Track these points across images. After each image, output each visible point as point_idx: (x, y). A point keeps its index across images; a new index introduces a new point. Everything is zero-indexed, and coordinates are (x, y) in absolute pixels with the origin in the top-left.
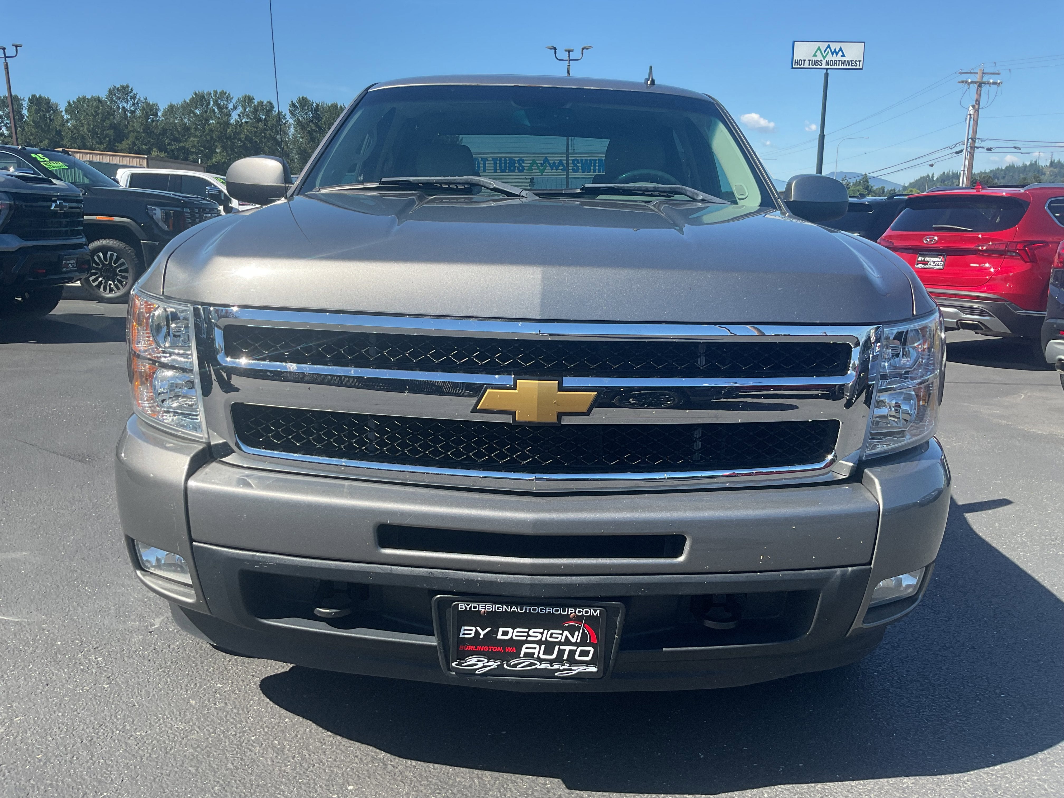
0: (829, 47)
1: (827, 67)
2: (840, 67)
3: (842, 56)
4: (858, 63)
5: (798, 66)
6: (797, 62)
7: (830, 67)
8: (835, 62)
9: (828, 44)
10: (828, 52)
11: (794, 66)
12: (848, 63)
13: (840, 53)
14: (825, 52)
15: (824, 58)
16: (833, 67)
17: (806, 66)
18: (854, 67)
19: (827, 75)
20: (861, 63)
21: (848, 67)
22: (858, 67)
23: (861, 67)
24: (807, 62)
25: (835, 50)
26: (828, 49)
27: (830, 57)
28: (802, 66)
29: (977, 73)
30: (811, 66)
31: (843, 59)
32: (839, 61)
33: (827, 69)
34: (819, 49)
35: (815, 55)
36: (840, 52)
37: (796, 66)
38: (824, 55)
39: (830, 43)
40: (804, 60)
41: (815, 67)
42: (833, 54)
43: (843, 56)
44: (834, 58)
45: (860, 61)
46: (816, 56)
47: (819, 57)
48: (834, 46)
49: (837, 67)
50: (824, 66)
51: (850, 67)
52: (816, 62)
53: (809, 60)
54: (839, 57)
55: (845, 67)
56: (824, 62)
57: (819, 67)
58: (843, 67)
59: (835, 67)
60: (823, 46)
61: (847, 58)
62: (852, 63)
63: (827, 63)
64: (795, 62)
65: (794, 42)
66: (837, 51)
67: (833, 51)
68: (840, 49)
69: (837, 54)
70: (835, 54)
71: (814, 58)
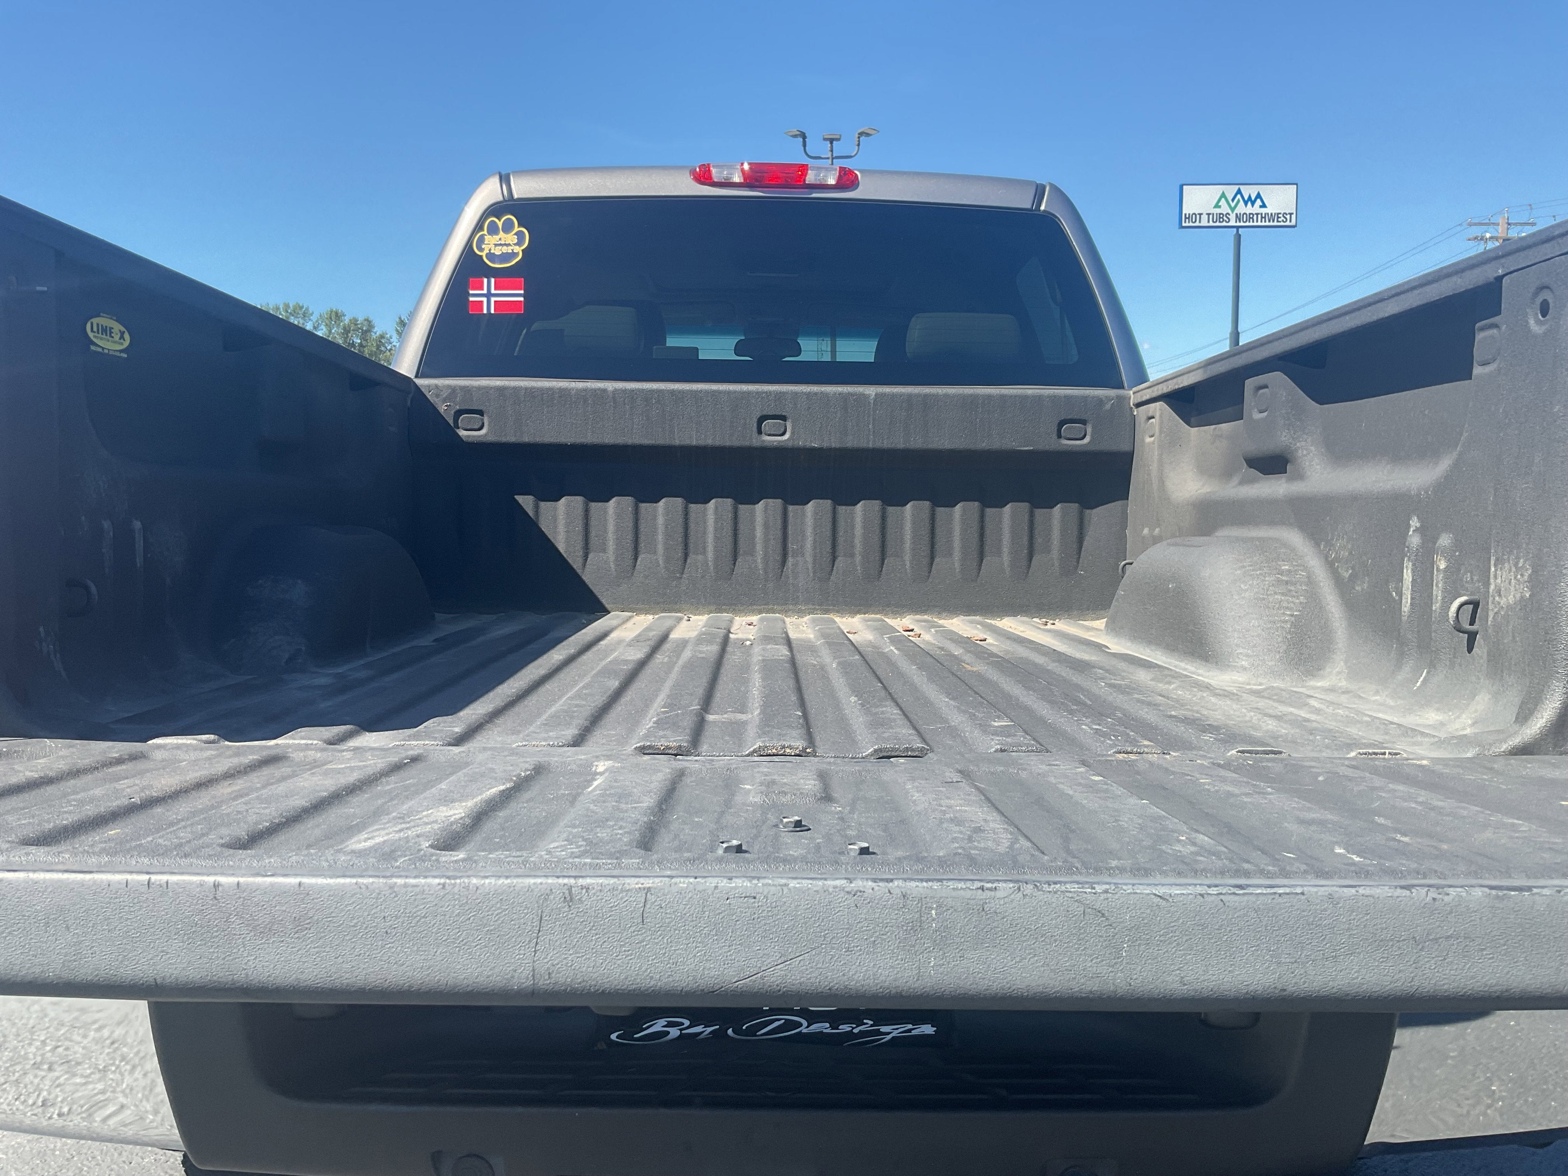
0: (1239, 192)
1: (1238, 224)
2: (1259, 224)
3: (1261, 207)
4: (1288, 217)
5: (1191, 224)
6: (1188, 218)
7: (1242, 224)
8: (1250, 217)
9: (1237, 187)
10: (1239, 201)
11: (1184, 224)
12: (1271, 217)
13: (1259, 202)
14: (1233, 200)
15: (1233, 209)
16: (1247, 224)
17: (1204, 223)
18: (1282, 224)
19: (1238, 237)
20: (1294, 217)
21: (1271, 224)
22: (1288, 223)
23: (1293, 223)
24: (1205, 218)
25: (1250, 197)
26: (1239, 196)
27: (1241, 209)
28: (1197, 224)
29: (1498, 224)
30: (1211, 224)
31: (1263, 211)
32: (1257, 214)
33: (1238, 227)
34: (1223, 195)
35: (1217, 206)
36: (1259, 200)
37: (1187, 224)
38: (1233, 205)
39: (1242, 187)
40: (1200, 214)
41: (1218, 224)
42: (1246, 203)
43: (1264, 206)
44: (1249, 209)
45: (1291, 214)
46: (1220, 207)
47: (1225, 209)
48: (1247, 191)
49: (1255, 224)
50: (1232, 223)
51: (1275, 223)
52: (1220, 217)
53: (1209, 214)
54: (1256, 209)
55: (1267, 224)
56: (1233, 217)
57: (1224, 224)
58: (1263, 224)
59: (1251, 224)
60: (1231, 191)
61: (1269, 210)
62: (1278, 217)
63: (1238, 218)
64: (1186, 218)
65: (1182, 185)
66: (1253, 199)
67: (1246, 199)
68: (1259, 196)
69: (1253, 203)
70: (1249, 203)
71: (1216, 211)
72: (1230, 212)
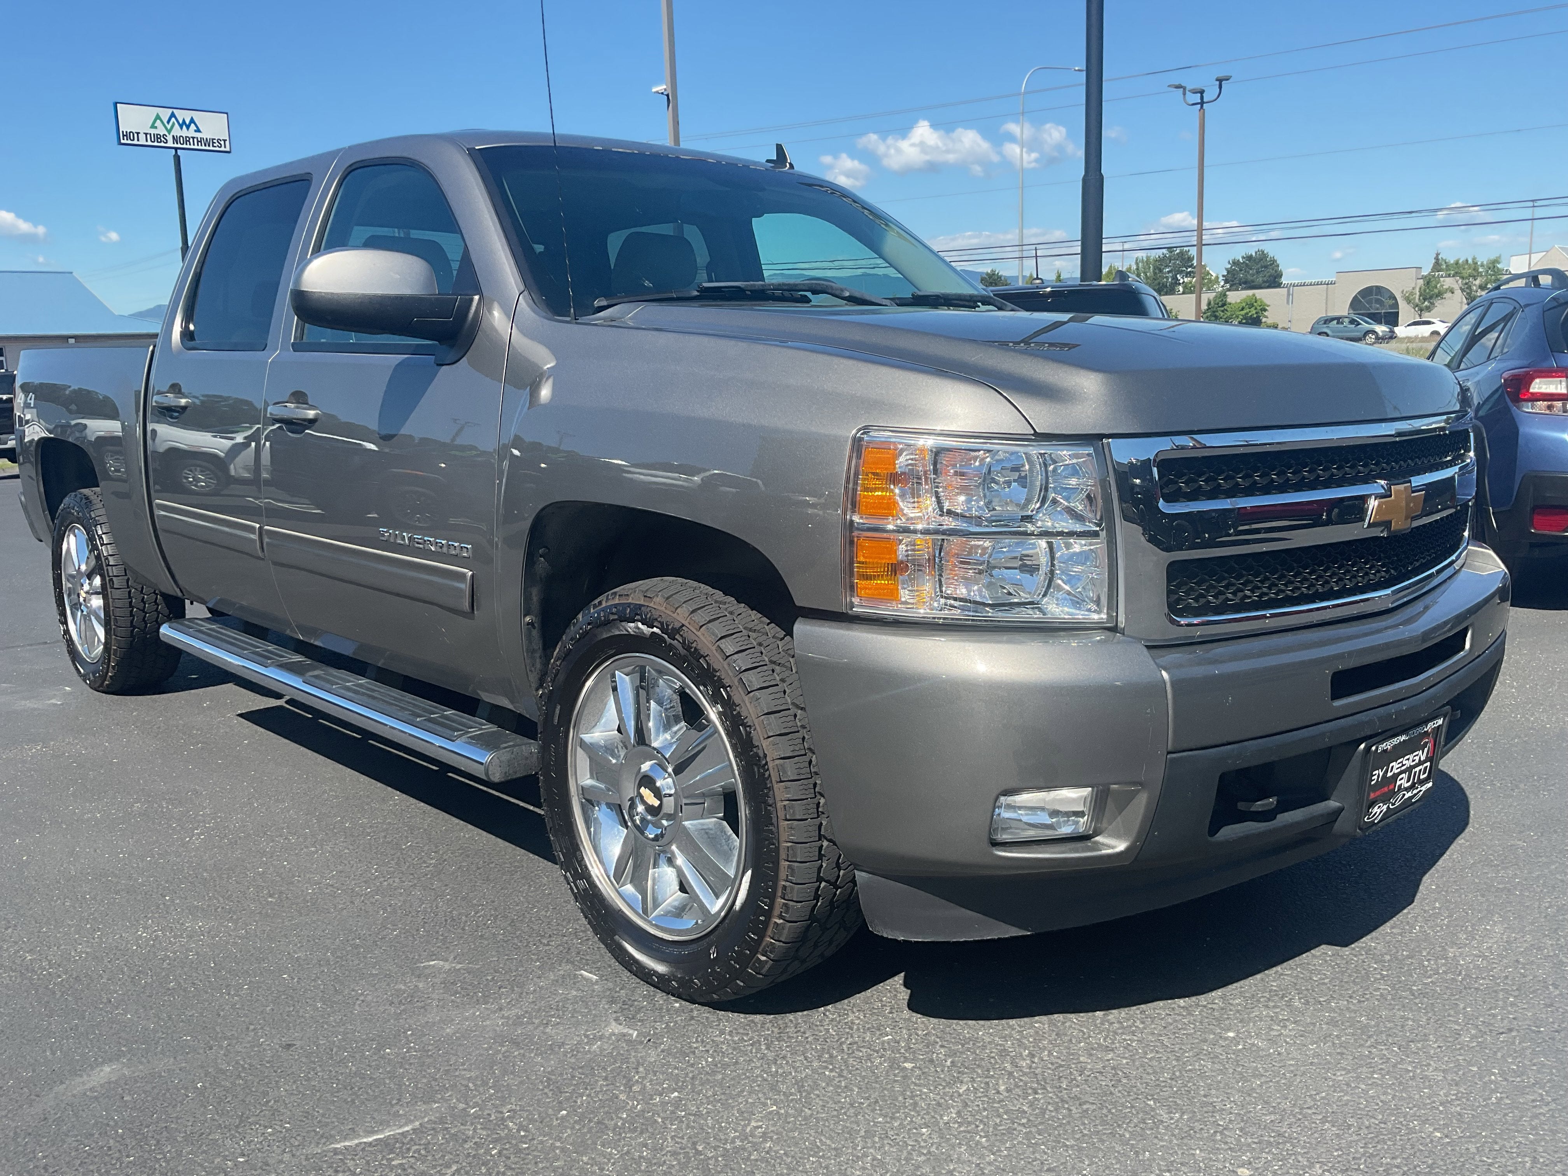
0: (173, 115)
1: (176, 145)
2: (196, 147)
3: (196, 131)
4: (222, 143)
5: (129, 142)
6: (127, 135)
7: (179, 146)
8: (187, 140)
9: (170, 111)
10: (174, 124)
11: (122, 141)
12: (207, 142)
13: (193, 126)
14: (168, 122)
15: (169, 131)
16: (184, 146)
17: (142, 141)
18: (217, 149)
19: (177, 158)
20: (227, 143)
21: (207, 148)
22: (223, 149)
23: (228, 149)
24: (142, 137)
25: (184, 120)
27: (177, 131)
28: (135, 142)
30: (149, 143)
31: (199, 135)
32: (193, 138)
33: (176, 149)
34: (158, 117)
35: (153, 126)
36: (192, 125)
37: (125, 141)
38: (169, 127)
39: (175, 111)
40: (138, 133)
41: (156, 144)
42: (181, 127)
43: (198, 130)
44: (185, 133)
45: (225, 141)
46: (156, 128)
47: (161, 131)
49: (192, 147)
50: (170, 144)
51: (211, 148)
52: (158, 138)
53: (146, 134)
54: (191, 133)
55: (203, 147)
56: (170, 138)
57: (162, 144)
58: (200, 147)
59: (188, 146)
60: (165, 114)
61: (205, 135)
62: (213, 143)
63: (175, 139)
64: (123, 136)
65: (116, 103)
66: (187, 123)
67: (181, 122)
68: (192, 121)
69: (188, 127)
70: (184, 127)
71: (153, 131)
72: (167, 134)
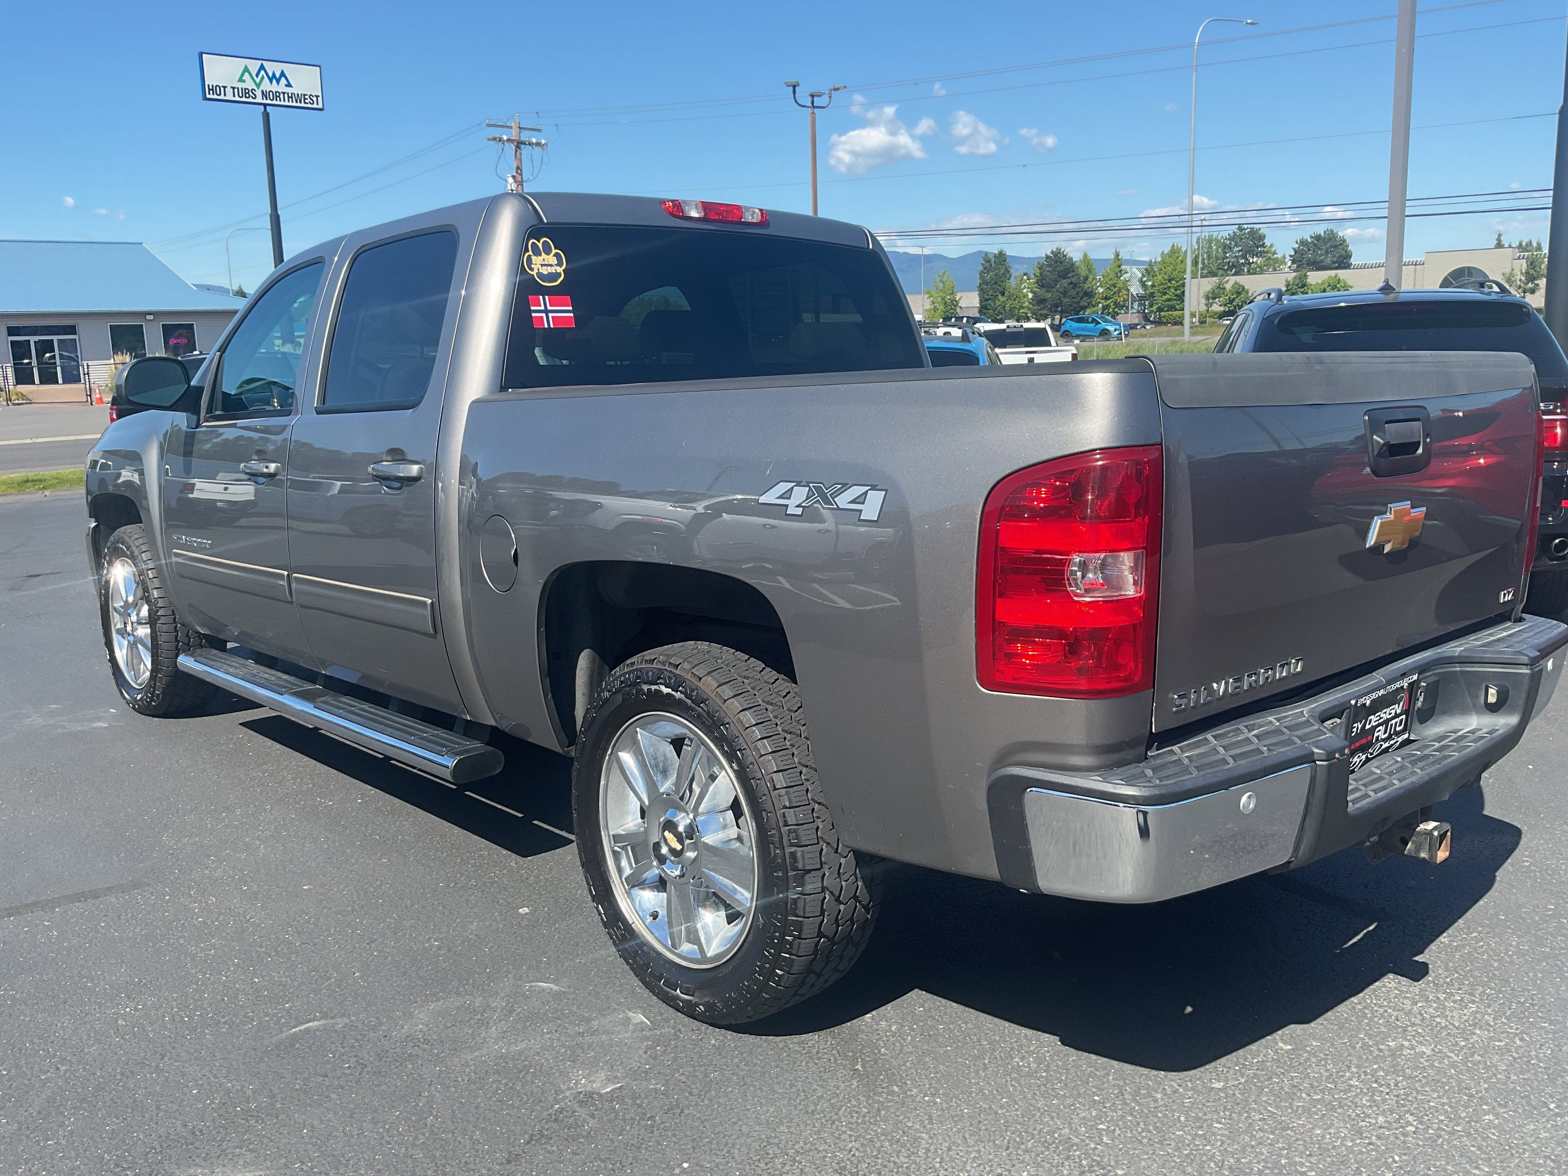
0: (262, 67)
1: (265, 101)
2: (286, 103)
3: (286, 86)
4: (315, 99)
5: (216, 97)
6: (212, 89)
7: (269, 102)
8: (277, 95)
9: (260, 62)
10: (263, 77)
11: (208, 96)
12: (298, 98)
13: (283, 81)
14: (257, 75)
15: (258, 86)
16: (274, 102)
17: (230, 97)
18: (309, 106)
19: (266, 116)
20: (320, 99)
21: (298, 104)
22: (315, 106)
23: (320, 106)
24: (229, 91)
25: (274, 74)
26: (262, 72)
27: (266, 86)
28: (222, 97)
29: (511, 127)
30: (237, 98)
31: (289, 90)
32: (284, 93)
33: (265, 105)
34: (246, 70)
35: (241, 80)
36: (283, 79)
37: (211, 96)
38: (258, 81)
39: (265, 63)
40: (225, 87)
41: (244, 99)
42: (271, 81)
43: (289, 85)
44: (274, 87)
45: (317, 97)
46: (244, 81)
47: (250, 85)
48: (271, 68)
49: (282, 103)
50: (259, 100)
51: (303, 105)
52: (246, 92)
53: (233, 88)
54: (281, 87)
55: (295, 104)
56: (259, 94)
57: (251, 100)
58: (290, 104)
59: (278, 103)
60: (254, 66)
61: (295, 90)
62: (305, 99)
63: (264, 95)
64: (209, 90)
65: (202, 53)
66: (278, 76)
67: (270, 75)
68: (283, 74)
69: (278, 81)
70: (274, 81)
71: (241, 85)
72: (255, 88)
